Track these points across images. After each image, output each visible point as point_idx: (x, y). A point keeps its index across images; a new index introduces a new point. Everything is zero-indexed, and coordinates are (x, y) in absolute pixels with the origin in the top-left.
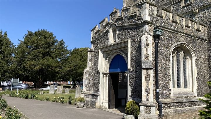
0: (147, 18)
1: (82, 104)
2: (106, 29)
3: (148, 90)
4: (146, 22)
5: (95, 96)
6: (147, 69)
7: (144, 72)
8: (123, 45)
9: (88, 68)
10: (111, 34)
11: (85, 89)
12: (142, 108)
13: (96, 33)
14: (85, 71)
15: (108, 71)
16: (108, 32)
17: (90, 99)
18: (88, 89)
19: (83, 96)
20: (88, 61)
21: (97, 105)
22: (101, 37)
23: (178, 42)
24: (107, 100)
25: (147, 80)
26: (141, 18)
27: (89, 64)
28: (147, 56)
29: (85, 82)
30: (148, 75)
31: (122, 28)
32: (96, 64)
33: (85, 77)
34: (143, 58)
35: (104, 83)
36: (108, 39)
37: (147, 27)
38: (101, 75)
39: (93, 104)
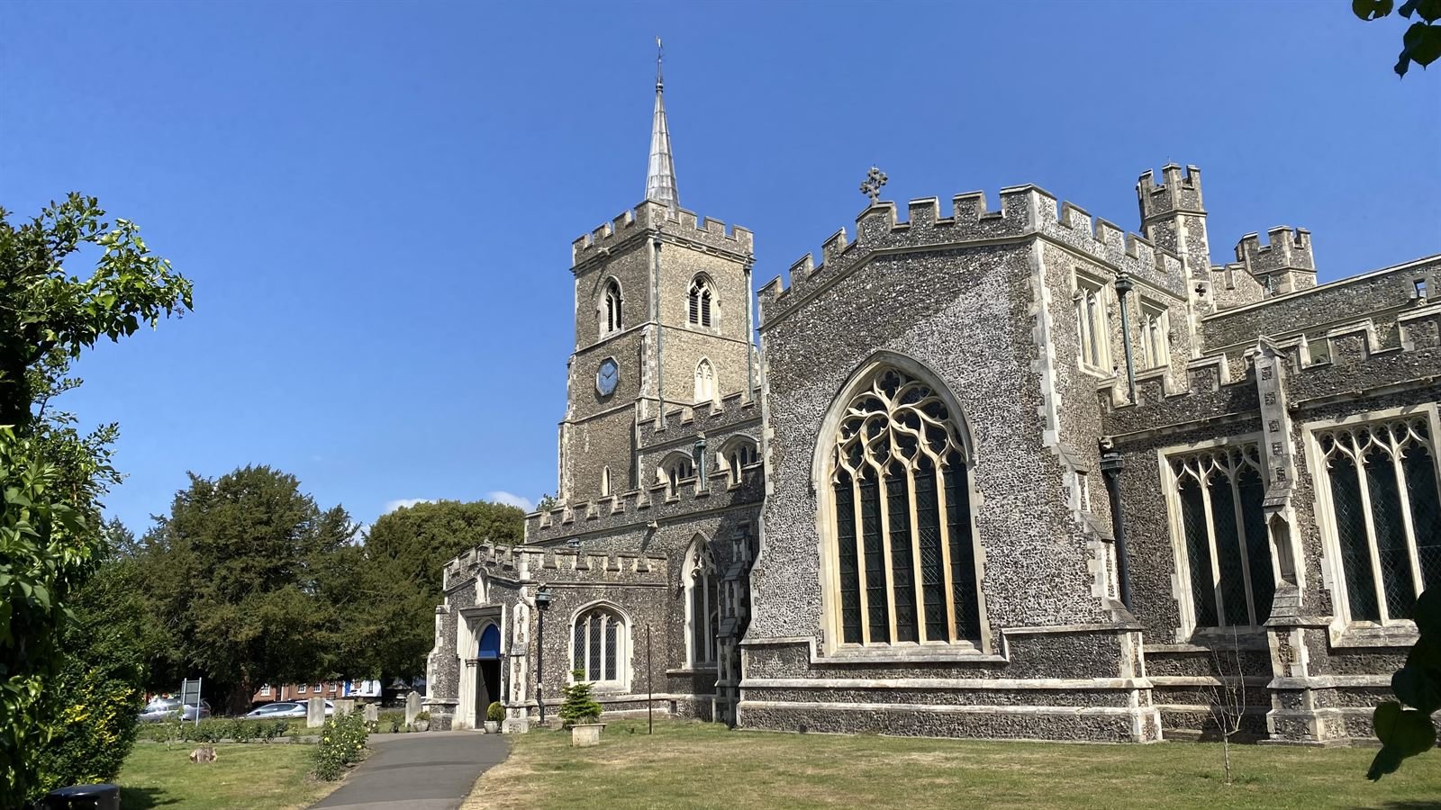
0: (525, 576)
1: (425, 724)
2: (472, 573)
3: (517, 685)
4: (522, 583)
5: (450, 707)
6: (518, 656)
7: (513, 660)
8: (497, 611)
9: (436, 650)
10: (479, 585)
11: (430, 694)
12: (509, 711)
13: (454, 576)
14: (431, 656)
15: (476, 656)
16: (474, 580)
17: (442, 714)
18: (437, 695)
19: (426, 709)
20: (437, 634)
21: (455, 723)
22: (463, 587)
23: (590, 601)
24: (474, 712)
25: (517, 671)
26: (517, 575)
27: (439, 642)
28: (521, 636)
29: (431, 680)
30: (518, 664)
31: (496, 582)
32: (453, 640)
33: (429, 669)
34: (515, 640)
35: (469, 680)
36: (475, 594)
37: (524, 590)
38: (463, 664)
39: (447, 723)
